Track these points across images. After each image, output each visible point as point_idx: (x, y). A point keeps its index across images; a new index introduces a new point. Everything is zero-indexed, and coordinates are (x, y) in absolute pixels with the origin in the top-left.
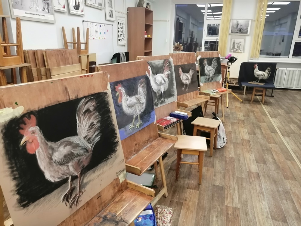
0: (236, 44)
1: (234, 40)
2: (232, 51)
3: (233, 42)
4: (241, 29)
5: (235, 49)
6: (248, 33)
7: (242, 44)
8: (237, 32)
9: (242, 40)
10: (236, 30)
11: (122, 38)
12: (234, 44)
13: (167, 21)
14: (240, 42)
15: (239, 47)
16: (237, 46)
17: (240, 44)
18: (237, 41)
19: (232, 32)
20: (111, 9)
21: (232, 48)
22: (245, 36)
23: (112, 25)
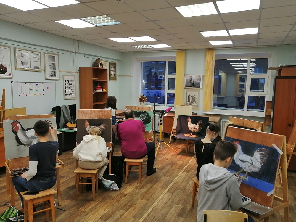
0: (191, 97)
1: (189, 93)
2: (188, 103)
3: (188, 95)
4: (194, 84)
5: (191, 101)
6: (201, 87)
7: (196, 97)
8: (191, 86)
9: (196, 94)
10: (190, 84)
11: (71, 92)
12: (189, 97)
13: (131, 76)
14: (195, 95)
15: (193, 99)
16: (192, 99)
17: (194, 97)
18: (192, 94)
19: (186, 86)
20: (54, 70)
21: (187, 100)
22: (198, 90)
23: (55, 83)
